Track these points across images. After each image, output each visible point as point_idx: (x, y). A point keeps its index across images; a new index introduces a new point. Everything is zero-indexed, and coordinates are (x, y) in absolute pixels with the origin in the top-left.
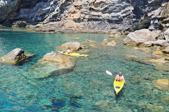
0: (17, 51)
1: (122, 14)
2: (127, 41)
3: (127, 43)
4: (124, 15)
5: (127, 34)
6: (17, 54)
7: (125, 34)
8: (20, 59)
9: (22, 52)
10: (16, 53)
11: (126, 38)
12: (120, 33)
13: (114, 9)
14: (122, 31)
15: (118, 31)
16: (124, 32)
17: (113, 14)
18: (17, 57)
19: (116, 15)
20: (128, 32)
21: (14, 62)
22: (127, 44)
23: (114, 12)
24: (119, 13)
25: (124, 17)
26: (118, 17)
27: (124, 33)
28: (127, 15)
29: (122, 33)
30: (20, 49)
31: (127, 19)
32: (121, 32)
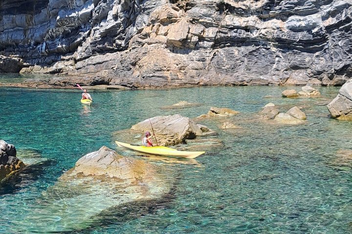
1: (324, 18)
2: (341, 108)
3: (340, 113)
4: (332, 21)
5: (339, 85)
7: (335, 86)
11: (337, 98)
12: (318, 82)
13: (296, 5)
14: (325, 76)
15: (311, 77)
16: (331, 78)
17: (295, 21)
19: (303, 24)
20: (343, 77)
22: (339, 116)
23: (297, 13)
24: (314, 16)
25: (329, 29)
26: (309, 31)
27: (332, 82)
28: (341, 23)
29: (325, 83)
31: (342, 37)
32: (321, 79)
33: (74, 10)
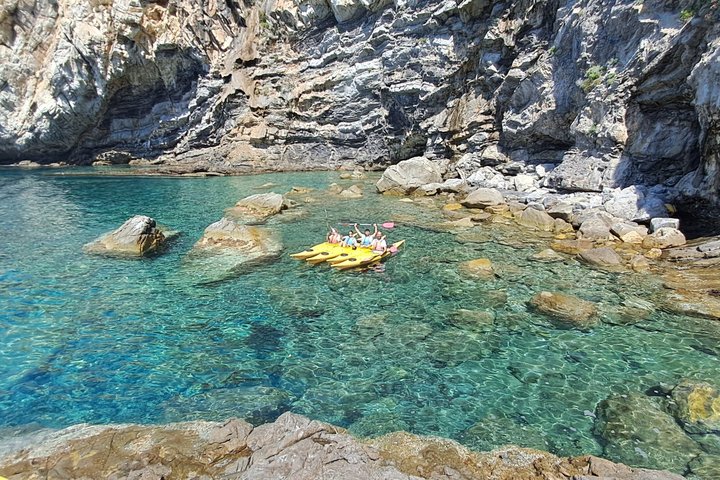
0: (139, 222)
1: (364, 124)
2: (386, 186)
3: (385, 190)
4: (369, 126)
6: (142, 229)
7: (375, 171)
8: (149, 241)
9: (150, 226)
10: (137, 227)
12: (362, 168)
13: (344, 114)
14: (367, 164)
15: (357, 165)
16: (371, 166)
17: (343, 126)
18: (143, 236)
19: (350, 128)
20: (379, 165)
21: (137, 249)
23: (345, 120)
24: (357, 123)
25: (368, 132)
26: (354, 133)
27: (371, 168)
28: (375, 128)
29: (367, 169)
30: (146, 219)
31: (376, 137)
32: (364, 166)
33: (173, 116)
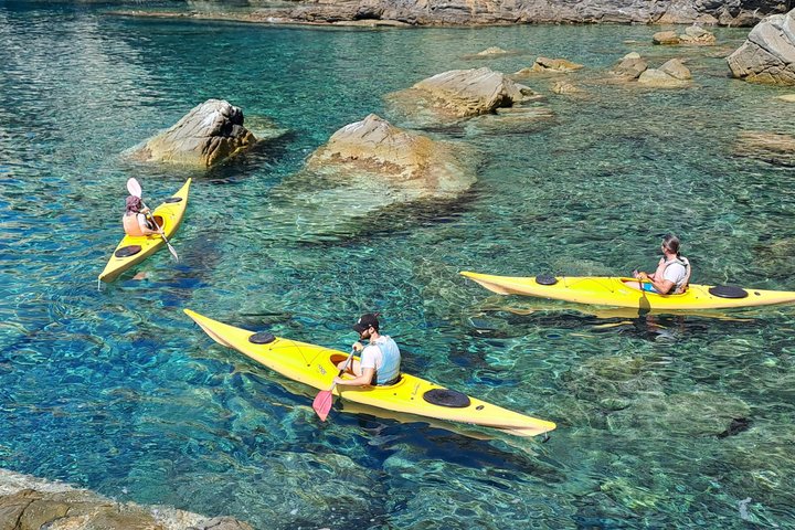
0: (212, 112)
2: (749, 63)
3: (748, 71)
5: (749, 25)
6: (213, 127)
7: (740, 27)
8: (224, 149)
9: (232, 121)
10: (207, 121)
11: (745, 46)
12: (713, 20)
14: (725, 11)
15: (702, 11)
16: (734, 15)
18: (215, 140)
20: (755, 14)
21: (200, 162)
22: (747, 75)
27: (735, 21)
29: (723, 23)
30: (224, 105)
32: (717, 16)
